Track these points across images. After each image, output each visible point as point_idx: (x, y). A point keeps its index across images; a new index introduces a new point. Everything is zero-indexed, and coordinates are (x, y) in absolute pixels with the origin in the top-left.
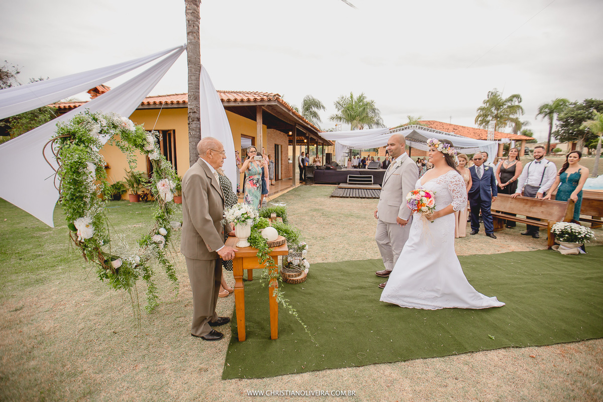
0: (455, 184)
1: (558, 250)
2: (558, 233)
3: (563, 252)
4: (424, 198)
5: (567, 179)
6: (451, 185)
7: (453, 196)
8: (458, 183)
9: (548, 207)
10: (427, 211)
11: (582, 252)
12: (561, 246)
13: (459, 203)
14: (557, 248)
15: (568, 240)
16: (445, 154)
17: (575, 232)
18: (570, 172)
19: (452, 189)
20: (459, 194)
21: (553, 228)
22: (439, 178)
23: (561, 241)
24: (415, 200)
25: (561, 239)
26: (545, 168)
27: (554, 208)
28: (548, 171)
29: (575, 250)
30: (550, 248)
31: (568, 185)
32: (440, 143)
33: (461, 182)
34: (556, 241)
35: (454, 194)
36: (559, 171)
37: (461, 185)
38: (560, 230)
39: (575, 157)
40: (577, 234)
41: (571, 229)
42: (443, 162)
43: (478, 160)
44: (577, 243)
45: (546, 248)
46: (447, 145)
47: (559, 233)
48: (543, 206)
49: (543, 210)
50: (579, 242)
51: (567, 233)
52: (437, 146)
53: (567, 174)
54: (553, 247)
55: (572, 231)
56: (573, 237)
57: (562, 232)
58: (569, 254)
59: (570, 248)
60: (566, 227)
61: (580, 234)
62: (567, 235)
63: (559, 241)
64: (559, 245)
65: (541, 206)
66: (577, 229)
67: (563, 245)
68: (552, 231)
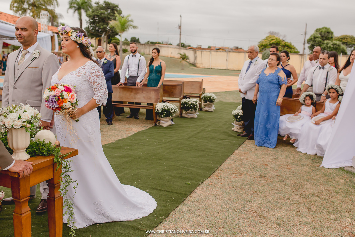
0: (95, 75)
1: (160, 124)
2: (160, 111)
3: (165, 125)
4: (65, 93)
5: (154, 70)
6: (91, 76)
7: (95, 89)
8: (98, 74)
9: (147, 93)
10: (70, 107)
11: (173, 123)
12: (161, 121)
13: (101, 96)
14: (159, 123)
15: (166, 116)
16: (79, 44)
17: (170, 109)
18: (155, 64)
19: (93, 80)
20: (100, 86)
21: (156, 109)
22: (78, 70)
23: (162, 117)
24: (54, 96)
25: (162, 116)
26: (139, 60)
27: (152, 93)
28: (141, 63)
29: (170, 123)
30: (156, 125)
31: (155, 75)
32: (73, 31)
33: (100, 73)
34: (158, 118)
35: (95, 87)
36: (148, 64)
37: (100, 76)
38: (161, 109)
39: (155, 53)
40: (171, 110)
41: (168, 107)
42: (78, 53)
43: (99, 53)
45: (154, 124)
46: (80, 34)
48: (144, 92)
49: (144, 96)
50: (171, 116)
51: (165, 110)
52: (70, 34)
53: (153, 66)
54: (157, 124)
55: (168, 109)
56: (168, 113)
57: (162, 110)
58: (167, 126)
59: (167, 121)
60: (164, 106)
61: (172, 109)
62: (165, 112)
63: (160, 118)
64: (160, 121)
65: (142, 93)
66: (170, 106)
67: (162, 120)
68: (156, 111)
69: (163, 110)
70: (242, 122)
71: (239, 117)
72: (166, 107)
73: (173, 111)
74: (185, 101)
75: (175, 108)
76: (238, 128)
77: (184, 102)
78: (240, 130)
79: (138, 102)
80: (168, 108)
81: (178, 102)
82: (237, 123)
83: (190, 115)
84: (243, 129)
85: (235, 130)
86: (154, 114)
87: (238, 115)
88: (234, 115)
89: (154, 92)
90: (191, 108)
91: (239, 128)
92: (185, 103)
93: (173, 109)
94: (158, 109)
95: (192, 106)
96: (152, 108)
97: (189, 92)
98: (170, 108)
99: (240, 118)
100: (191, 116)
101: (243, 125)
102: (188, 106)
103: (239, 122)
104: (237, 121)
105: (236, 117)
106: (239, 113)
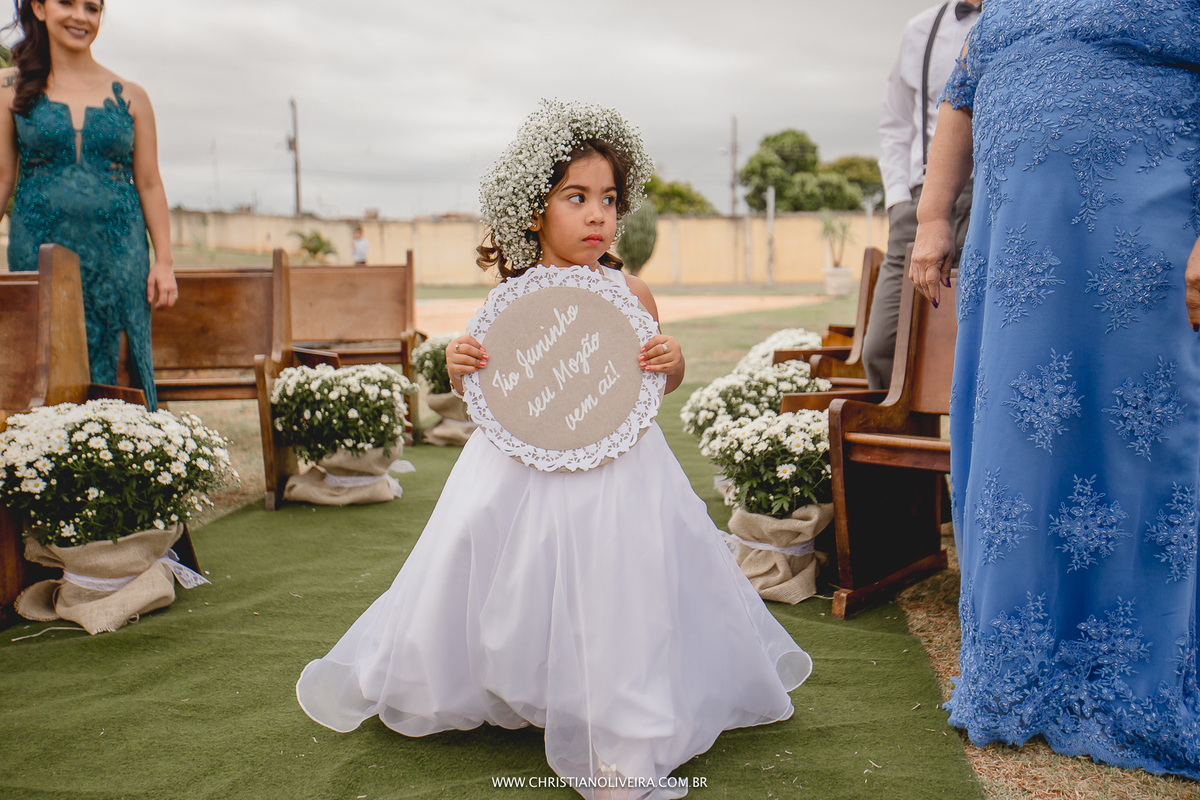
1: (61, 611)
2: (35, 486)
3: (100, 616)
5: (80, 141)
11: (190, 579)
12: (72, 579)
14: (50, 600)
15: (113, 525)
17: (139, 458)
23: (65, 542)
25: (68, 531)
29: (155, 582)
34: (33, 550)
38: (46, 466)
40: (150, 466)
44: (159, 524)
47: (41, 486)
50: (165, 516)
51: (96, 473)
54: (28, 607)
55: (118, 455)
56: (130, 495)
57: (61, 469)
58: (131, 621)
59: (130, 574)
60: (79, 437)
62: (93, 493)
63: (55, 548)
64: (58, 573)
66: (144, 430)
67: (81, 571)
69: (70, 472)
70: (808, 521)
71: (785, 471)
72: (98, 443)
73: (179, 468)
74: (299, 385)
75: (192, 445)
76: (775, 567)
77: (290, 392)
78: (794, 582)
80: (124, 445)
81: (247, 392)
82: (767, 523)
83: (349, 482)
84: (809, 572)
87: (778, 453)
88: (739, 457)
90: (347, 428)
91: (782, 568)
92: (304, 398)
93: (171, 451)
94: (11, 469)
95: (353, 414)
97: (331, 335)
98: (145, 447)
99: (795, 480)
100: (355, 489)
101: (823, 539)
102: (327, 421)
103: (782, 515)
104: (763, 508)
105: (756, 474)
106: (786, 441)
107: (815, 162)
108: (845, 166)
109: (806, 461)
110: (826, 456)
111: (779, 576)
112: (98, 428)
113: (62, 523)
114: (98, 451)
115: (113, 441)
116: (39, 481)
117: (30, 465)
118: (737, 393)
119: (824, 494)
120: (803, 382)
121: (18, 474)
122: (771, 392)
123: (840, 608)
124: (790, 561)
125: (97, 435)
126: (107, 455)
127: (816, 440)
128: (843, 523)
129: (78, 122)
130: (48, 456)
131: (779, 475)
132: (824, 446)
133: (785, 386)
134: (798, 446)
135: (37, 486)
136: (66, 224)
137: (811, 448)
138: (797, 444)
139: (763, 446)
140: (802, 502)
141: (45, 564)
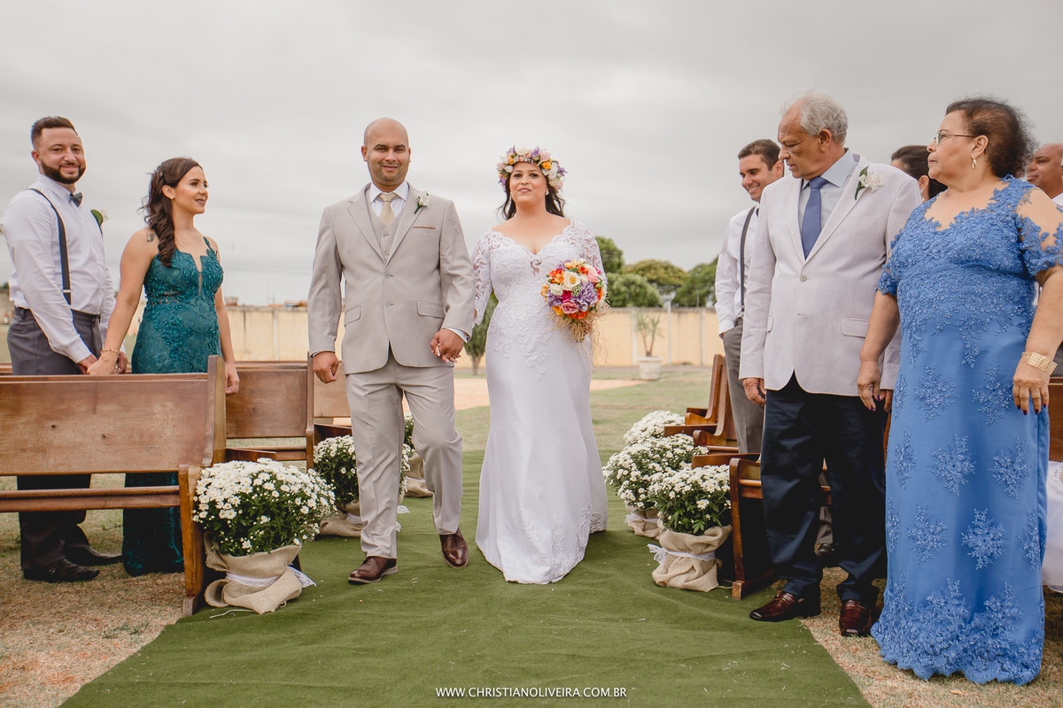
1: (230, 600)
2: (229, 514)
3: (265, 602)
9: (127, 409)
11: (305, 580)
12: (234, 579)
14: (218, 595)
15: (271, 541)
17: (293, 497)
21: (204, 500)
23: (242, 553)
25: (247, 545)
27: (157, 408)
29: (292, 583)
30: (200, 604)
34: (212, 560)
38: (237, 501)
40: (298, 501)
44: (296, 541)
45: (187, 606)
47: (233, 514)
48: (103, 408)
49: (107, 430)
50: (300, 536)
51: (266, 508)
52: (549, 165)
57: (245, 504)
58: (280, 606)
59: (275, 576)
60: (258, 482)
61: (305, 498)
62: (265, 519)
63: (230, 558)
64: (223, 575)
65: (94, 411)
66: (292, 479)
67: (244, 572)
68: (203, 515)
69: (250, 506)
70: (716, 535)
71: (703, 504)
72: (269, 487)
74: (339, 450)
76: (693, 567)
77: (333, 454)
78: (705, 577)
79: (62, 470)
80: (284, 488)
81: (298, 455)
82: (689, 539)
84: (714, 571)
85: (679, 582)
86: (188, 535)
87: (698, 492)
89: (169, 405)
91: (697, 568)
93: (308, 492)
94: (213, 504)
96: (170, 502)
98: (296, 489)
99: (709, 510)
103: (700, 533)
104: (687, 529)
105: (683, 506)
106: (703, 485)
107: (619, 265)
108: (644, 269)
109: (715, 498)
110: (728, 495)
111: (696, 574)
112: (267, 477)
113: (242, 540)
114: (270, 492)
115: (279, 484)
116: (232, 511)
117: (225, 501)
118: (645, 456)
119: (725, 518)
120: (690, 448)
121: (218, 507)
122: (669, 455)
123: (737, 592)
124: (702, 564)
125: (267, 481)
126: (276, 494)
127: (721, 484)
128: (738, 537)
129: (199, 267)
130: (237, 495)
131: (699, 506)
132: (726, 488)
133: (678, 451)
134: (711, 488)
135: (230, 514)
136: (192, 338)
137: (719, 489)
138: (710, 486)
139: (688, 488)
140: (710, 524)
141: (217, 569)
